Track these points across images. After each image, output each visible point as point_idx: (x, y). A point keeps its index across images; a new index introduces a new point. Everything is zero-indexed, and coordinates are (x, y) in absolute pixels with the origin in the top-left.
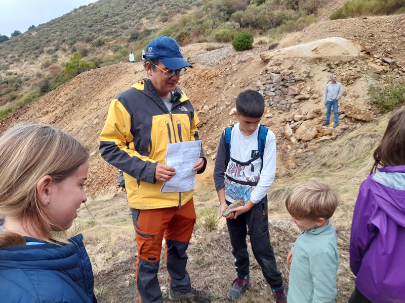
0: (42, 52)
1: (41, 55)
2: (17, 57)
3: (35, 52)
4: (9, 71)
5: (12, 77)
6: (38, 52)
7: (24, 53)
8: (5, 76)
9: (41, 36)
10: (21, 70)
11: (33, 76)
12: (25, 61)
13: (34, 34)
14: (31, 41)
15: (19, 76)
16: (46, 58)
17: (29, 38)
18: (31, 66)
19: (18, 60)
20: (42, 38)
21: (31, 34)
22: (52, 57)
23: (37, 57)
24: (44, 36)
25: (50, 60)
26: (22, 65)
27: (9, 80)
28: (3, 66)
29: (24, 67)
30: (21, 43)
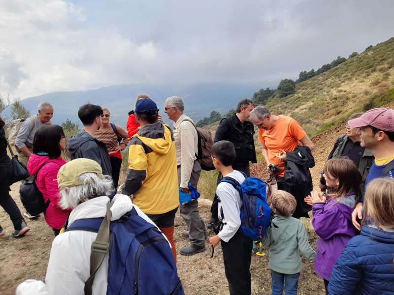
0: (374, 70)
1: (372, 74)
2: (349, 76)
3: (367, 70)
4: (340, 89)
5: (341, 93)
6: (370, 71)
7: (356, 72)
8: (336, 93)
9: (377, 55)
10: (351, 88)
11: (361, 93)
12: (356, 79)
13: (370, 53)
14: (366, 61)
15: (347, 94)
16: (377, 76)
17: (364, 58)
18: (361, 84)
19: (350, 79)
20: (377, 57)
21: (367, 54)
22: (384, 75)
23: (368, 75)
24: (380, 55)
25: (381, 78)
26: (352, 83)
27: (338, 96)
28: (336, 84)
29: (354, 85)
30: (356, 63)
